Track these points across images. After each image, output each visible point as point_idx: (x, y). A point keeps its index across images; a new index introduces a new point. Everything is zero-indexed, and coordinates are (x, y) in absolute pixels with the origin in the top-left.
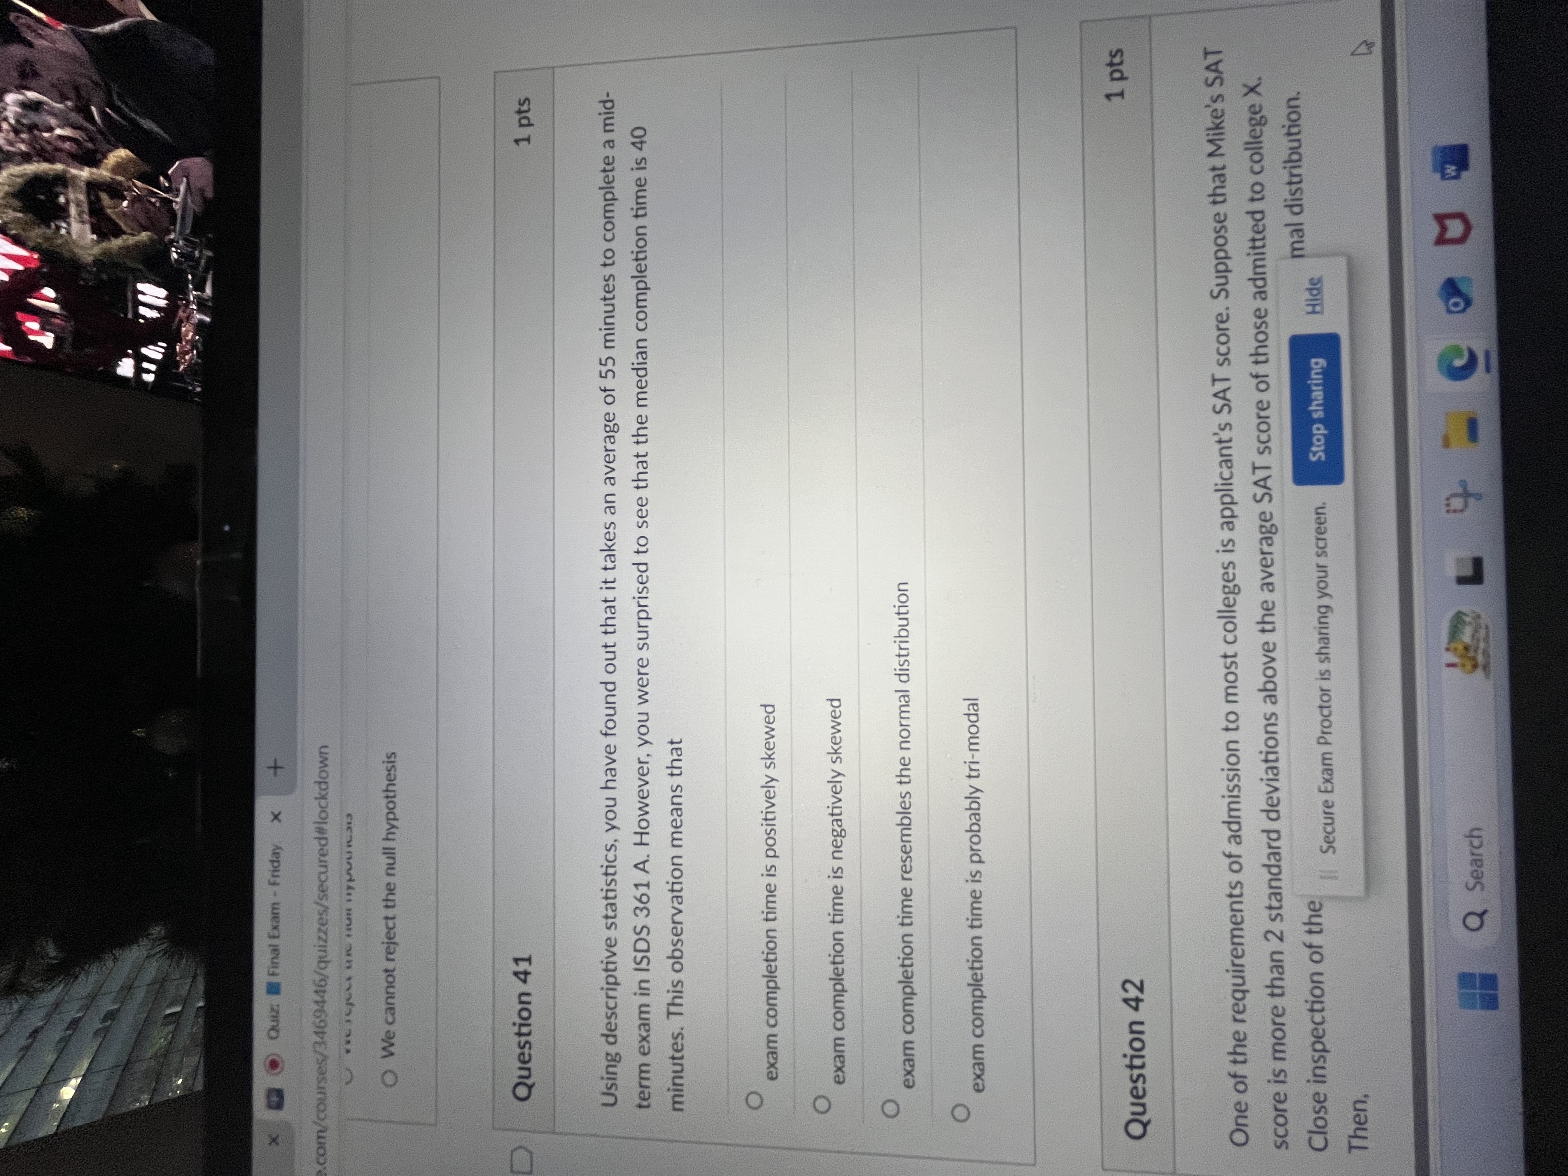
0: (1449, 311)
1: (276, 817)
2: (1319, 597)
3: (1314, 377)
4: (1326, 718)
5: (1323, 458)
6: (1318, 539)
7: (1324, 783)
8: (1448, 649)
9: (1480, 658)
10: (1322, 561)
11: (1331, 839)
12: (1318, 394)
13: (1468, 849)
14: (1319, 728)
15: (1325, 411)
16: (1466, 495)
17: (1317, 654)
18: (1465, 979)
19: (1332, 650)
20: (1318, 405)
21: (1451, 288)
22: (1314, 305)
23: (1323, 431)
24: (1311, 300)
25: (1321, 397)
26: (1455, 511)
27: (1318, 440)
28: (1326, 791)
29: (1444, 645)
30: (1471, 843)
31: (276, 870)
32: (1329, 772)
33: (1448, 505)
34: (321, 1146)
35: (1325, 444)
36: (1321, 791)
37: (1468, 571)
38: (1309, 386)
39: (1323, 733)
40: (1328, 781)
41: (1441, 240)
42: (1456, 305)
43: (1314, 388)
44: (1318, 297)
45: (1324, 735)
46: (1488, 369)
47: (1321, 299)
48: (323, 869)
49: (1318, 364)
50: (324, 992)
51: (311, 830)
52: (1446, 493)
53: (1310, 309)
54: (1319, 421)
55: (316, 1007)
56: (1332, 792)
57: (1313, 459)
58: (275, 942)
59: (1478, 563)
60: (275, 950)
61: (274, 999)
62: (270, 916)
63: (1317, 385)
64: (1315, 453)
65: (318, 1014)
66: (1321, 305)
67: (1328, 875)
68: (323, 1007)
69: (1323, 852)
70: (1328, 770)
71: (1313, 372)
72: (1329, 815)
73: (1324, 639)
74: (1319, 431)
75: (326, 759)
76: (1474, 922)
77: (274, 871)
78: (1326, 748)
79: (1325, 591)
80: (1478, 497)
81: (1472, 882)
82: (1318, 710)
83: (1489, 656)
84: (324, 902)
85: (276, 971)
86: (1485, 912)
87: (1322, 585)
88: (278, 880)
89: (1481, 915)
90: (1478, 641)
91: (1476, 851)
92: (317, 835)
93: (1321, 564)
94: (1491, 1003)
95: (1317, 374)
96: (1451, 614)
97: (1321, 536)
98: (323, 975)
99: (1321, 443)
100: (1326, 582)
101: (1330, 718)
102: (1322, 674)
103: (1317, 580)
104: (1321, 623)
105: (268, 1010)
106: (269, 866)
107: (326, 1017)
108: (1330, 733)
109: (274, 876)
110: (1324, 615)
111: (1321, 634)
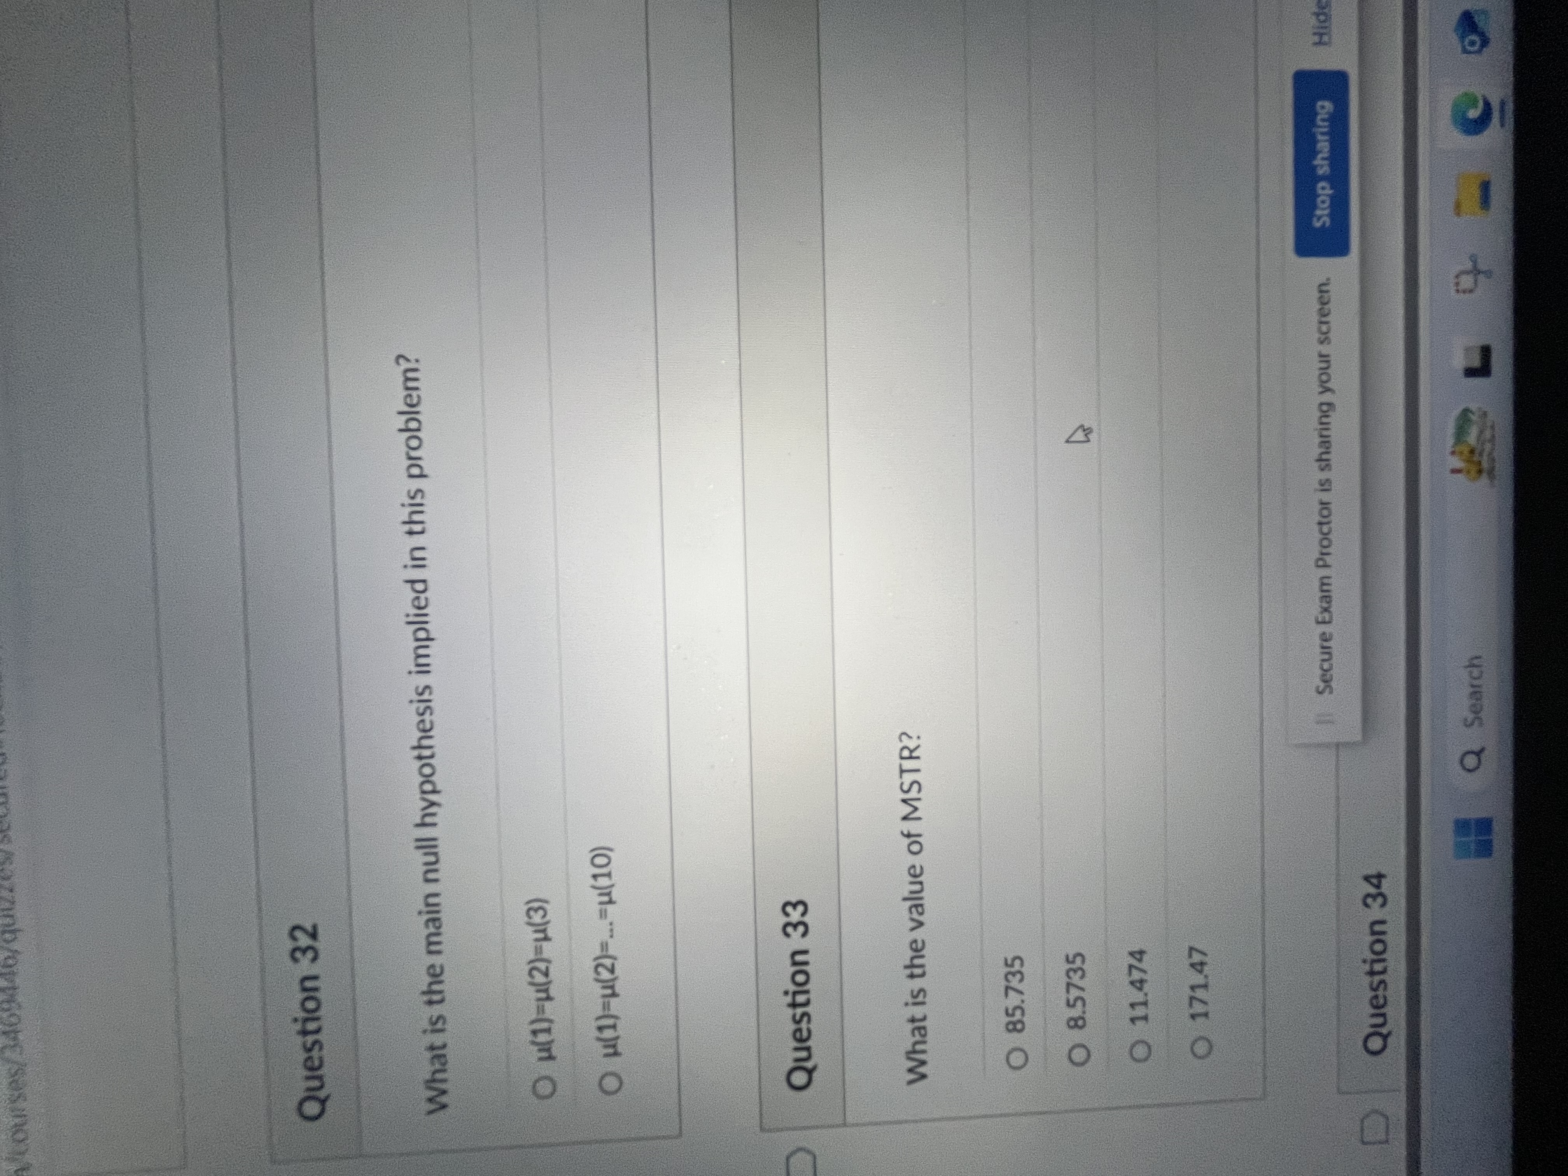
0: (1465, 51)
2: (1321, 393)
3: (1320, 123)
4: (1325, 536)
5: (1328, 224)
6: (1321, 323)
7: (1322, 613)
8: (1453, 453)
10: (1324, 349)
11: (1328, 678)
12: (1323, 146)
13: (1467, 681)
14: (1319, 548)
15: (1331, 165)
16: (1476, 271)
17: (1317, 461)
18: (1462, 826)
19: (1334, 456)
20: (1323, 159)
22: (1321, 35)
24: (1318, 27)
25: (1326, 150)
27: (1323, 202)
28: (1324, 622)
29: (1449, 449)
30: (1471, 673)
32: (1328, 600)
33: (1457, 284)
35: (1331, 206)
36: (1318, 622)
37: (1476, 363)
38: (1314, 134)
39: (1322, 554)
40: (1326, 610)
42: (1472, 43)
43: (1320, 137)
44: (1327, 24)
45: (1323, 556)
47: (1330, 26)
48: (2, 799)
49: (1325, 108)
50: (14, 974)
53: (1316, 39)
54: (1323, 178)
55: (2, 997)
56: (1330, 622)
57: (1317, 224)
59: (1486, 351)
66: (1329, 34)
67: (1325, 719)
68: (12, 996)
69: (1320, 693)
70: (1326, 597)
71: (1319, 117)
72: (1326, 650)
73: (1325, 443)
74: (1324, 191)
76: (1471, 761)
78: (1324, 572)
79: (1328, 385)
80: (1488, 274)
81: (1471, 717)
82: (1317, 527)
84: (4, 846)
86: (1482, 750)
87: (1324, 378)
89: (1479, 754)
91: (1476, 682)
93: (1324, 352)
95: (1323, 120)
96: (1456, 412)
97: (1324, 319)
98: (9, 950)
99: (1326, 205)
100: (1328, 375)
101: (1330, 536)
102: (1322, 485)
103: (1317, 373)
104: (1322, 424)
107: (19, 1010)
108: (1328, 554)
110: (1325, 415)
111: (1322, 436)
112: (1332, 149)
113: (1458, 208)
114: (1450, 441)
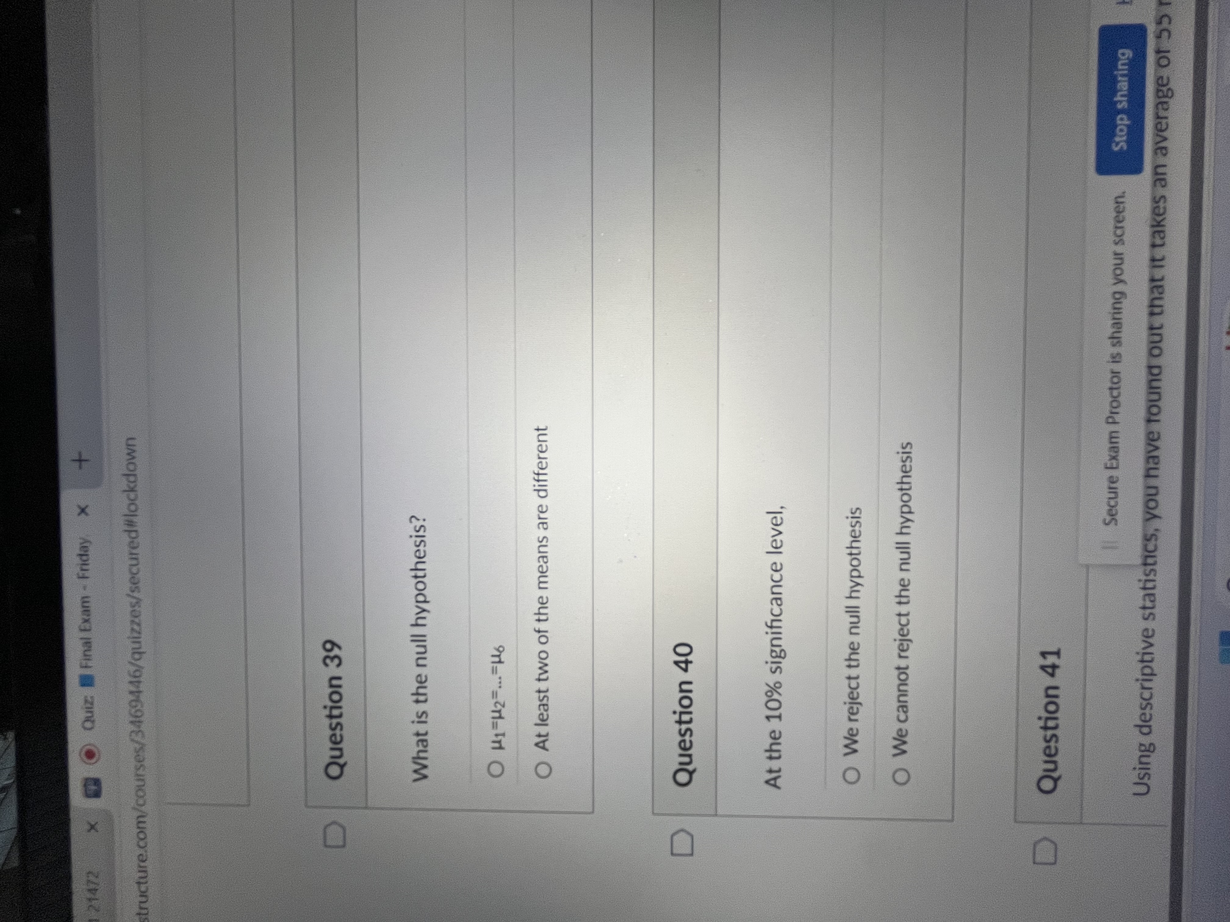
1: (83, 511)
2: (1115, 284)
3: (1120, 67)
4: (1115, 399)
5: (1125, 148)
6: (1117, 227)
7: (1110, 460)
10: (1119, 249)
11: (1114, 512)
12: (1123, 85)
14: (1108, 408)
15: (1129, 102)
17: (1110, 338)
19: (1125, 335)
20: (1122, 96)
23: (1127, 122)
25: (1125, 89)
27: (1121, 130)
28: (1112, 468)
31: (85, 563)
32: (1116, 450)
34: (141, 830)
35: (1128, 134)
36: (1107, 468)
38: (1116, 76)
39: (1112, 413)
40: (1114, 458)
43: (1120, 78)
45: (1113, 415)
48: (134, 562)
49: (1125, 54)
50: (139, 682)
51: (120, 523)
53: (1120, 1)
54: (1123, 111)
55: (131, 697)
56: (1117, 468)
57: (1116, 149)
58: (86, 635)
60: (87, 643)
61: (88, 691)
62: (80, 610)
63: (1122, 75)
65: (134, 704)
67: (1110, 545)
68: (138, 697)
69: (1106, 524)
70: (1114, 449)
71: (1120, 63)
72: (1113, 490)
73: (1117, 324)
74: (1123, 121)
75: (134, 451)
77: (83, 564)
78: (1113, 428)
79: (1122, 277)
82: (1108, 391)
84: (136, 594)
85: (90, 664)
87: (1118, 272)
88: (87, 574)
92: (127, 528)
93: (1119, 251)
95: (1123, 65)
97: (1120, 225)
98: (137, 666)
99: (1124, 133)
100: (1121, 269)
101: (1119, 399)
102: (1114, 358)
103: (1113, 268)
104: (1115, 308)
105: (82, 702)
106: (77, 560)
107: (142, 706)
108: (1117, 413)
109: (82, 570)
110: (1117, 301)
111: (1114, 319)
112: (1131, 88)
114: (1226, 323)
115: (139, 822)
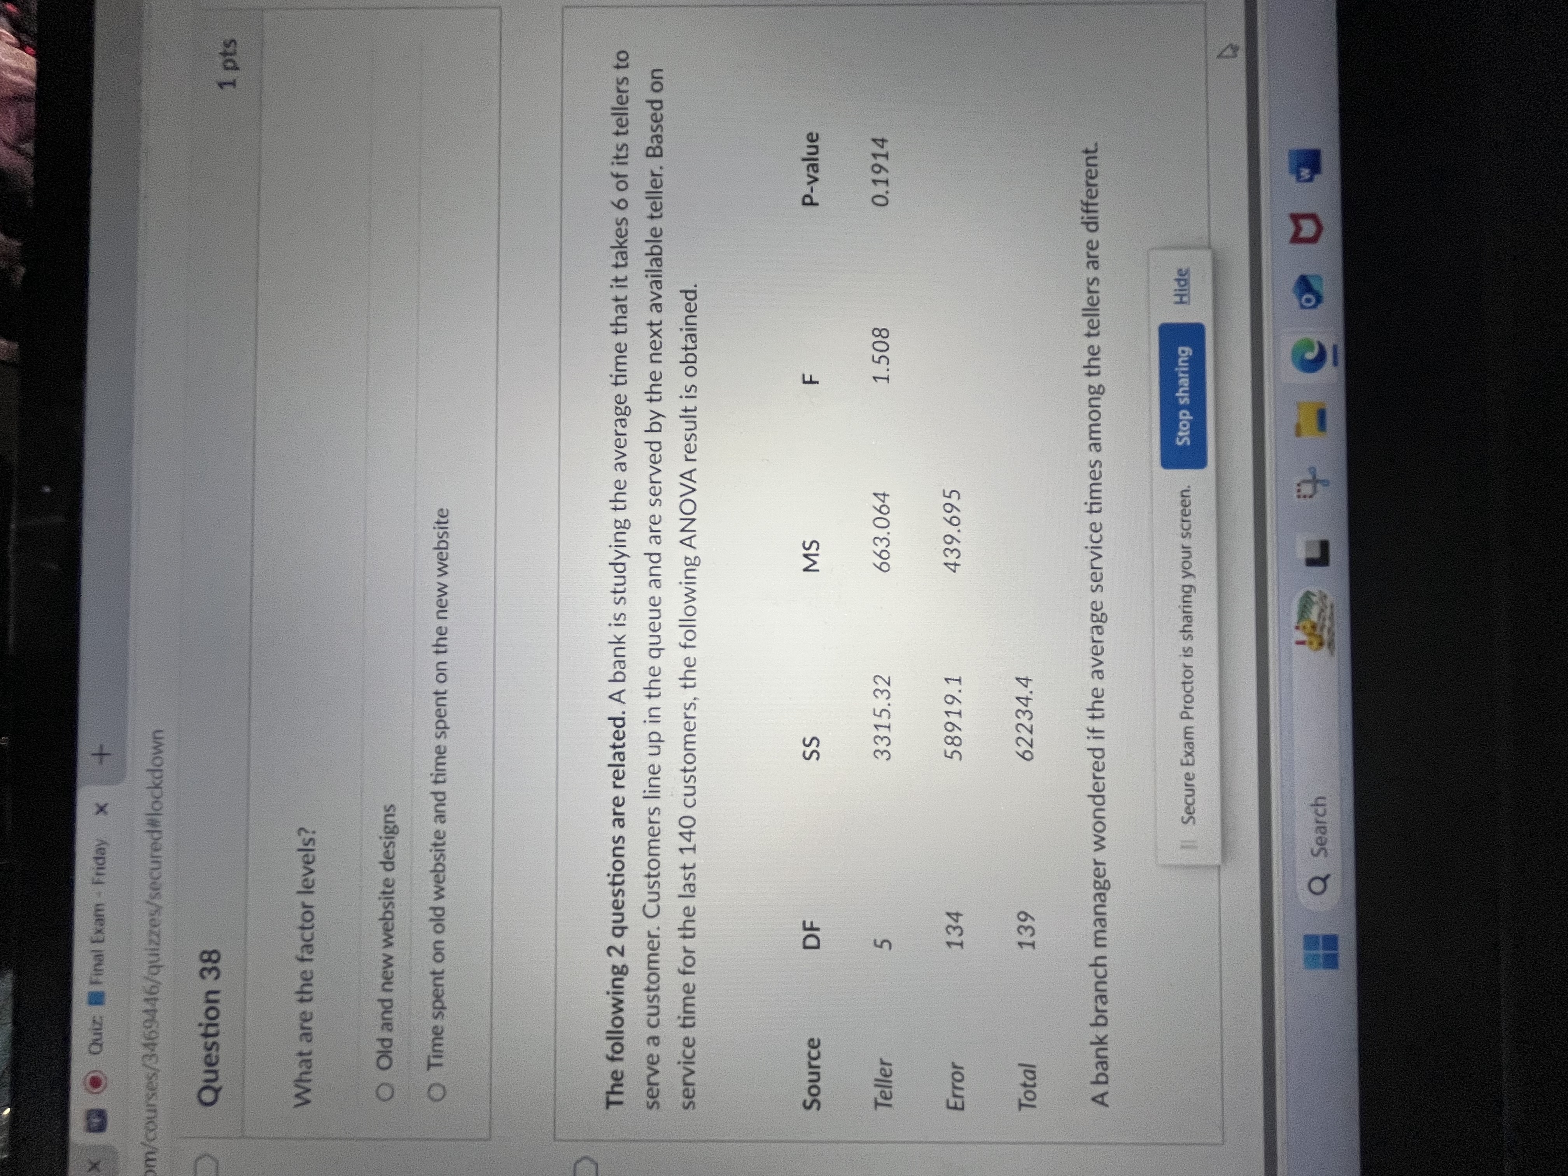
0: (1302, 307)
1: (101, 809)
2: (1184, 577)
3: (1181, 364)
4: (1188, 694)
5: (1189, 443)
6: (1183, 521)
7: (1185, 756)
8: (1297, 628)
9: (1326, 636)
11: (1192, 810)
12: (1184, 381)
13: (1312, 816)
14: (1183, 703)
15: (1190, 397)
16: (1315, 481)
17: (1180, 632)
18: (1310, 941)
19: (1195, 629)
20: (1184, 392)
21: (1304, 285)
23: (1189, 417)
24: (1180, 290)
25: (1186, 385)
26: (1305, 497)
27: (1185, 425)
28: (1188, 764)
30: (1316, 812)
31: (101, 867)
32: (1191, 746)
33: (1299, 491)
34: (150, 1169)
35: (1191, 429)
36: (1182, 764)
37: (1316, 554)
38: (1176, 374)
39: (1186, 708)
40: (1189, 754)
41: (1296, 239)
42: (1308, 301)
43: (1181, 375)
44: (1186, 287)
45: (1186, 710)
46: (1335, 363)
47: (1189, 289)
48: (156, 866)
49: (1185, 352)
50: (155, 999)
51: (141, 823)
52: (1298, 480)
53: (1178, 299)
54: (1185, 407)
55: (146, 1016)
56: (1193, 764)
57: (1180, 443)
58: (97, 947)
59: (1324, 546)
60: (99, 957)
61: (96, 1010)
62: (92, 919)
63: (1183, 372)
64: (1181, 438)
65: (148, 1024)
66: (1188, 295)
67: (1188, 844)
68: (154, 1016)
69: (1184, 823)
70: (1189, 743)
71: (1181, 360)
72: (1190, 787)
73: (1188, 617)
74: (1185, 416)
75: (161, 745)
76: (1317, 886)
77: (98, 868)
78: (1188, 723)
79: (1190, 571)
80: (1325, 483)
81: (1316, 848)
82: (1182, 686)
83: (1333, 634)
84: (156, 901)
85: (101, 979)
86: (1328, 876)
87: (1187, 565)
88: (102, 879)
89: (1324, 880)
90: (1324, 619)
91: (1320, 819)
92: (149, 828)
93: (1186, 545)
94: (1332, 962)
95: (1183, 362)
96: (1300, 594)
98: (154, 981)
99: (1186, 428)
100: (1189, 563)
101: (1192, 694)
102: (1185, 651)
103: (1181, 560)
104: (1184, 602)
105: (89, 1022)
106: (92, 863)
107: (157, 1027)
108: (1192, 708)
109: (98, 874)
110: (1187, 595)
111: (1184, 612)
112: (1191, 386)
113: (1298, 432)
114: (1294, 618)
115: (149, 1160)
